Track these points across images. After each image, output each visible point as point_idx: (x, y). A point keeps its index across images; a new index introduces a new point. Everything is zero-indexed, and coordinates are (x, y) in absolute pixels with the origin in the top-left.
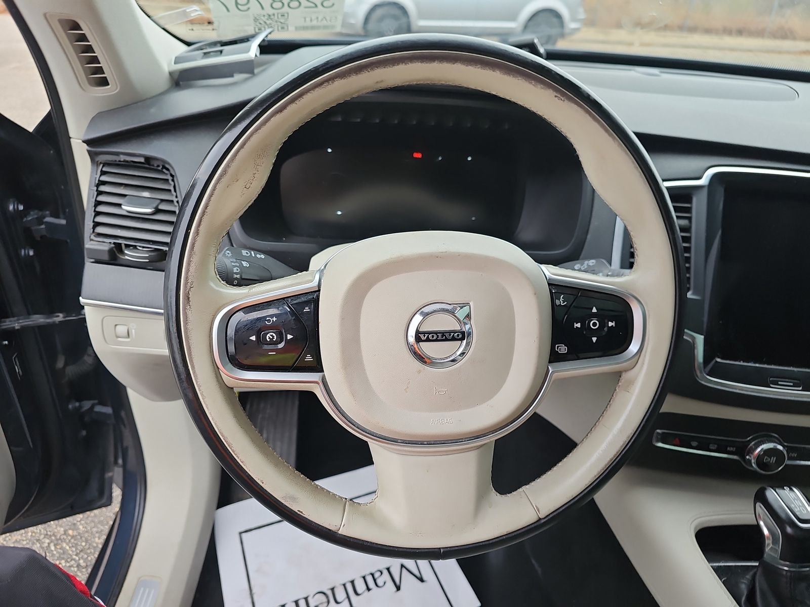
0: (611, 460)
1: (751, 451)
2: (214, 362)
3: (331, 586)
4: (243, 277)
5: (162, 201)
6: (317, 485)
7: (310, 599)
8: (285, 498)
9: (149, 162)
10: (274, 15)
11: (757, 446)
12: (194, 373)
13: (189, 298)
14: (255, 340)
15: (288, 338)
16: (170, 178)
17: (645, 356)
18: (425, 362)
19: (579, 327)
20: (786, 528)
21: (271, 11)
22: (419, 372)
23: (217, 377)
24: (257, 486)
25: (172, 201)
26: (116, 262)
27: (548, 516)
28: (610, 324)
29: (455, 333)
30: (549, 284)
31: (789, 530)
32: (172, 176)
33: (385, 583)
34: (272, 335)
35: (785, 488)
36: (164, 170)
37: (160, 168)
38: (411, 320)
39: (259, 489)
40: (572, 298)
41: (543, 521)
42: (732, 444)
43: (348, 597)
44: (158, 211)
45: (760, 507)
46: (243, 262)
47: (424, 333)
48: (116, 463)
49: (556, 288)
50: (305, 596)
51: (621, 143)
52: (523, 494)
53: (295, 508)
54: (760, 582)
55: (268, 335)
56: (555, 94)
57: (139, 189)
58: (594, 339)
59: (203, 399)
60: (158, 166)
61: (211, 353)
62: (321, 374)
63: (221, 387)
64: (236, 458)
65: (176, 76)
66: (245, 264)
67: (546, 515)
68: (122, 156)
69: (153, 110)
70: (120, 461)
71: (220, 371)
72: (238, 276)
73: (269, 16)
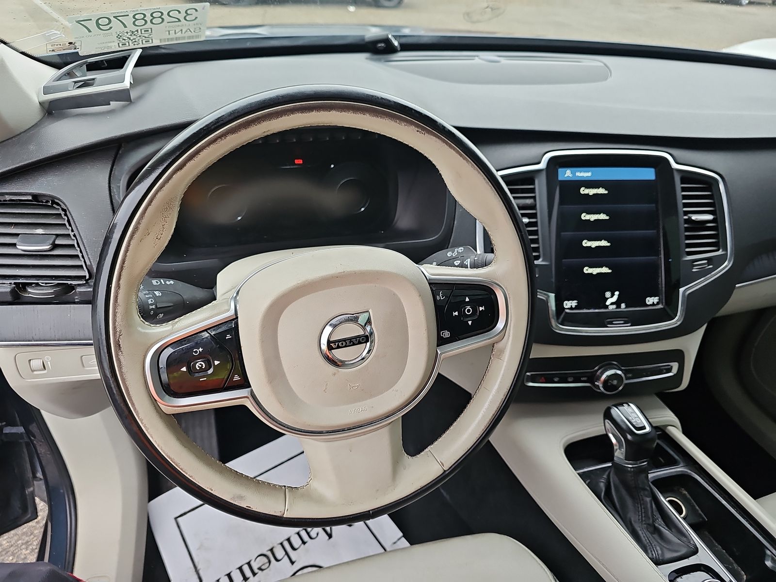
0: (493, 415)
1: (599, 378)
2: (152, 397)
3: (270, 548)
4: (158, 307)
5: (57, 236)
6: (258, 480)
7: (252, 563)
8: (233, 498)
9: (36, 200)
10: (137, 31)
11: (602, 373)
12: (135, 409)
13: (119, 345)
14: (185, 370)
15: (216, 364)
16: (63, 213)
17: (510, 330)
18: (338, 366)
19: (457, 314)
20: (627, 436)
21: (134, 29)
22: (334, 374)
23: (156, 408)
24: (207, 494)
25: (69, 235)
26: (20, 301)
27: (450, 468)
28: (481, 309)
29: (360, 337)
30: (430, 284)
31: (629, 437)
32: (63, 210)
33: (317, 534)
34: (201, 364)
35: (624, 405)
36: (54, 205)
37: (50, 204)
38: (322, 333)
39: (209, 495)
40: (449, 292)
41: (447, 472)
42: (583, 375)
43: (287, 553)
44: (55, 246)
45: (609, 423)
46: (155, 292)
47: (334, 342)
48: (35, 477)
49: (435, 286)
50: (248, 561)
51: (474, 164)
52: (429, 453)
53: (243, 504)
54: (614, 479)
55: (197, 364)
56: (417, 129)
57: (31, 227)
58: (470, 323)
59: (147, 430)
60: (47, 202)
61: (147, 389)
62: (249, 389)
63: (161, 417)
64: (185, 475)
65: (46, 106)
66: (157, 293)
67: (449, 467)
68: (7, 196)
69: (32, 147)
70: (39, 475)
71: (158, 403)
72: (154, 307)
73: (133, 32)
